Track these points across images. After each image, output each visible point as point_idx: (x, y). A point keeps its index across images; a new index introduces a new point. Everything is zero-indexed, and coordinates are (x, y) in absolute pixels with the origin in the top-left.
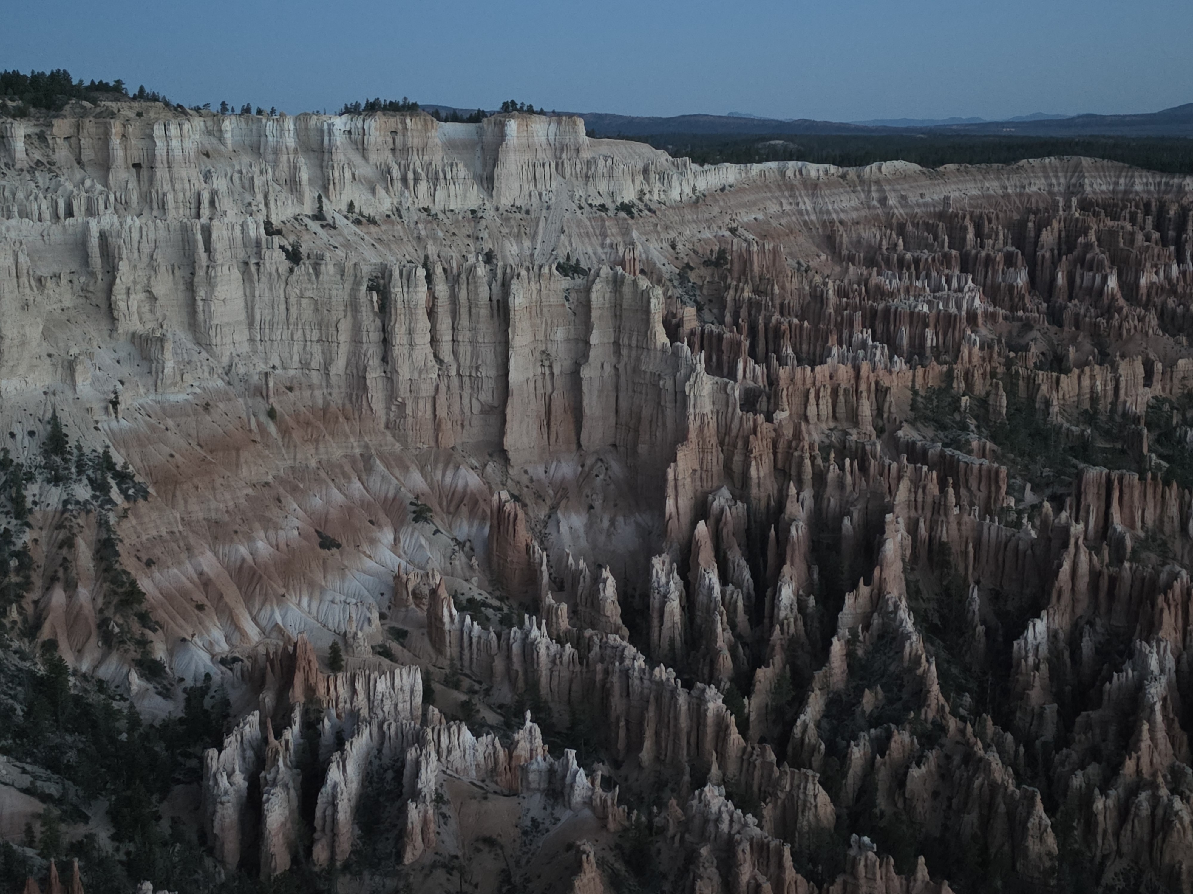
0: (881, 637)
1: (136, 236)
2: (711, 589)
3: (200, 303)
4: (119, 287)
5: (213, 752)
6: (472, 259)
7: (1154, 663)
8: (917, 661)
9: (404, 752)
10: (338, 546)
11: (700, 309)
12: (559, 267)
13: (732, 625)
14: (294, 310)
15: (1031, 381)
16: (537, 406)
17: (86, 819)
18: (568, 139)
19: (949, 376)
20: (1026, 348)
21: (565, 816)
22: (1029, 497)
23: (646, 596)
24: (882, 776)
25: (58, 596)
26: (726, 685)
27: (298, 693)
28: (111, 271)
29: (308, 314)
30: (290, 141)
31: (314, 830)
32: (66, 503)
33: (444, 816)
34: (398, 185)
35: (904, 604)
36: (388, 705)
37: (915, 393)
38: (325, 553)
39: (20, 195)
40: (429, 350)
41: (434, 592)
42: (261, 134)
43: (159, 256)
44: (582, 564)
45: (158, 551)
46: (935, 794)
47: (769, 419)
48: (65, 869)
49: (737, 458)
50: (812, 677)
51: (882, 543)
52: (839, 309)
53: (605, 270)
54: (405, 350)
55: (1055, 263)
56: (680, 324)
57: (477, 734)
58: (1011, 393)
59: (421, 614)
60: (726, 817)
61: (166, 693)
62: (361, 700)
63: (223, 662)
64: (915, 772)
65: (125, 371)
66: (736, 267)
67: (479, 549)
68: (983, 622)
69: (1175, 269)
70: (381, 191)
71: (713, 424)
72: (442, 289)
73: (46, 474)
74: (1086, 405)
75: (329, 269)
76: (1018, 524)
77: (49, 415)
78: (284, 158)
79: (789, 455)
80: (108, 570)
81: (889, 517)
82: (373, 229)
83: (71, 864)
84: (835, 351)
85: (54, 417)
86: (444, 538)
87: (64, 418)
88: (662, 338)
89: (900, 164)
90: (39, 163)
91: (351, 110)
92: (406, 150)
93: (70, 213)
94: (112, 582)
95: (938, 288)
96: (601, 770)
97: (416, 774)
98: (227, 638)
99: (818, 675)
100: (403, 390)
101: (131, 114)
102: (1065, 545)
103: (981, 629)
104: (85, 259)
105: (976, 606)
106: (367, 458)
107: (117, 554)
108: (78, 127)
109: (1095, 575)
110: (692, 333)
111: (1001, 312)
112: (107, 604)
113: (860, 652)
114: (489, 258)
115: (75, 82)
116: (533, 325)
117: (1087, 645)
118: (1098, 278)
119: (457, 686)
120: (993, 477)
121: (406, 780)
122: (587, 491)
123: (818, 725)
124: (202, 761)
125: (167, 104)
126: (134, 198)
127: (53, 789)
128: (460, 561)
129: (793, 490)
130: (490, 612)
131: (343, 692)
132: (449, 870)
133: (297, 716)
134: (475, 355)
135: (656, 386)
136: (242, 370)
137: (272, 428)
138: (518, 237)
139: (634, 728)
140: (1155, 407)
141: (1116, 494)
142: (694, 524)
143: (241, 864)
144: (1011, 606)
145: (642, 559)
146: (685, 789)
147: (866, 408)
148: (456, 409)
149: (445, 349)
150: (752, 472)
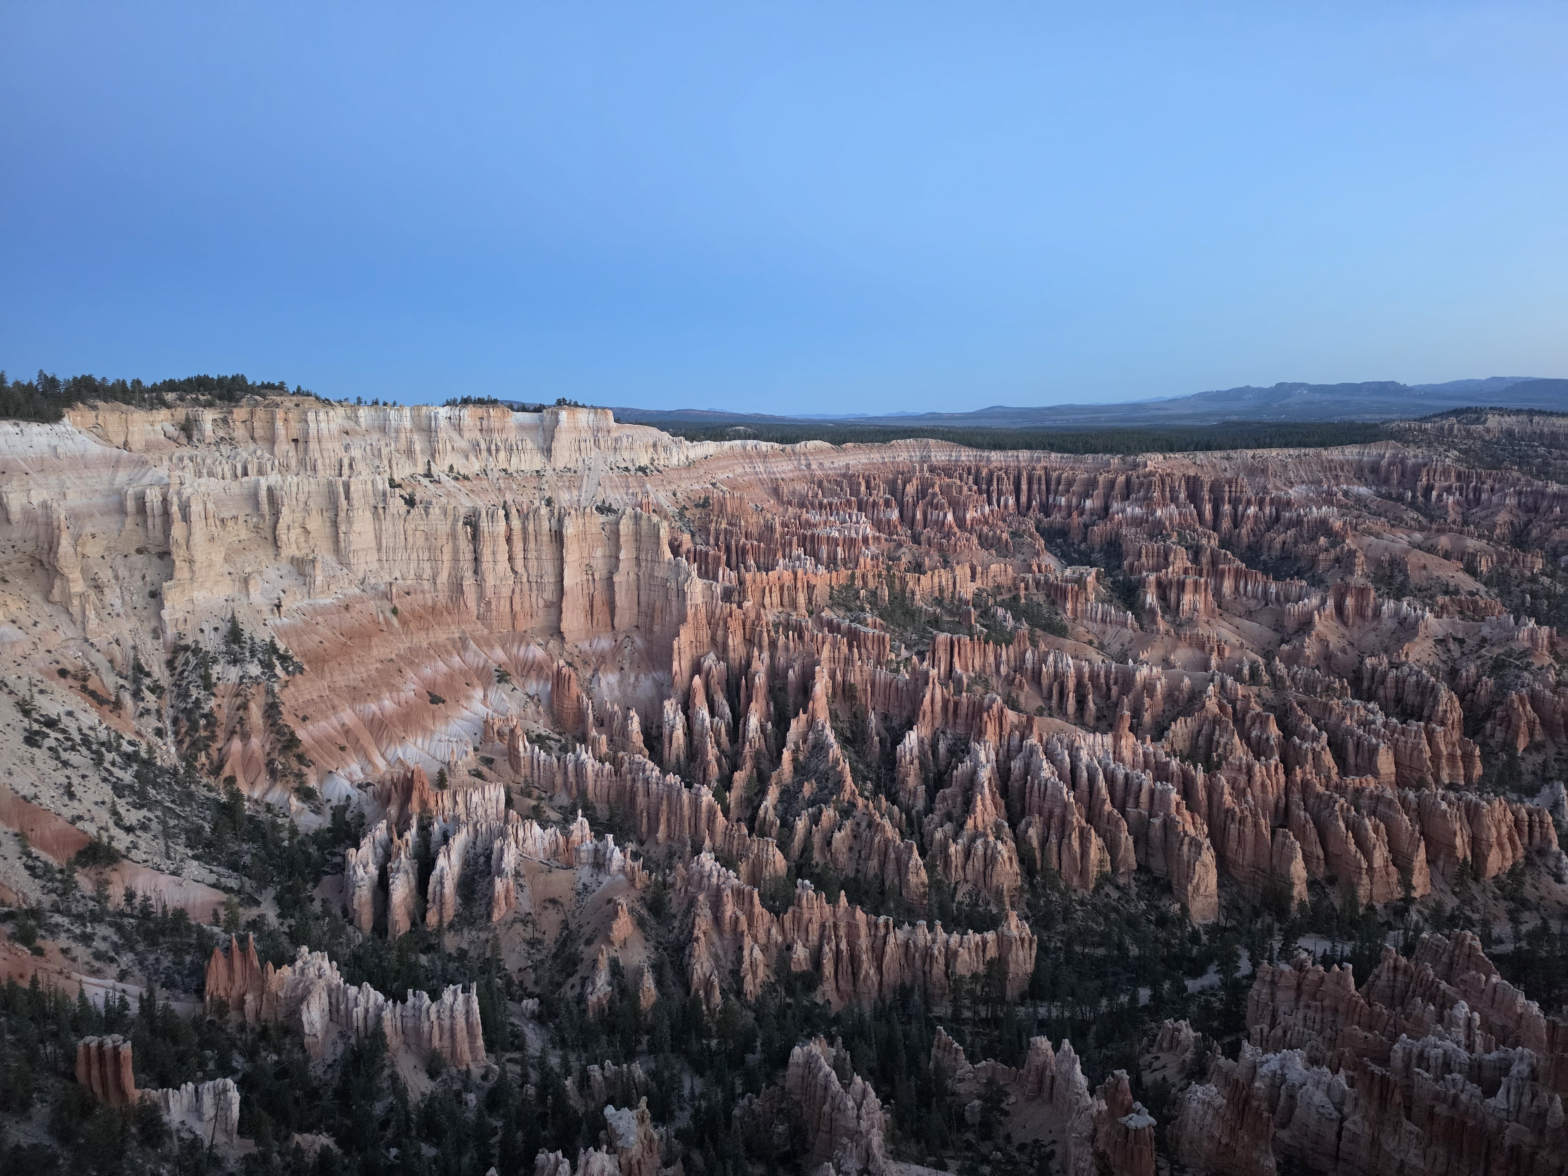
0: (814, 747)
1: (294, 489)
2: (703, 720)
3: (342, 535)
4: (282, 524)
5: (352, 851)
6: (537, 503)
7: (982, 757)
8: (837, 762)
9: (492, 842)
10: (444, 702)
11: (693, 535)
12: (597, 508)
13: (718, 744)
14: (410, 539)
15: (903, 579)
16: (584, 602)
17: (258, 903)
18: (602, 424)
19: (853, 576)
20: (899, 559)
21: (606, 880)
22: (904, 653)
23: (660, 727)
24: (817, 839)
25: (236, 745)
26: (714, 784)
27: (414, 806)
28: (276, 514)
29: (421, 541)
30: (407, 423)
31: (427, 901)
32: (242, 678)
33: (521, 886)
34: (485, 453)
35: (828, 725)
36: (480, 811)
37: (832, 588)
38: (434, 707)
39: (209, 461)
40: (507, 565)
41: (512, 731)
42: (386, 419)
43: (311, 503)
44: (616, 708)
45: (310, 711)
46: (851, 849)
47: (740, 606)
48: (243, 940)
49: (720, 633)
50: (770, 777)
51: (813, 686)
52: (783, 535)
53: (629, 510)
54: (491, 565)
55: (915, 505)
56: (679, 546)
57: (544, 828)
58: (891, 587)
59: (503, 746)
60: (715, 873)
61: (317, 811)
62: (461, 809)
63: (360, 786)
64: (837, 835)
65: (286, 583)
66: (716, 508)
67: (544, 701)
68: (878, 734)
69: (987, 509)
70: (472, 458)
71: (703, 611)
72: (516, 523)
73: (227, 658)
74: (937, 594)
75: (435, 511)
76: (897, 671)
77: (229, 616)
78: (403, 435)
79: (753, 630)
80: (273, 725)
81: (817, 668)
82: (466, 483)
83: (247, 936)
84: (781, 562)
85: (233, 617)
86: (519, 694)
87: (240, 617)
88: (668, 555)
89: (818, 443)
90: (222, 439)
91: (452, 403)
92: (490, 431)
93: (245, 473)
94: (277, 733)
95: (844, 522)
96: (631, 847)
97: (501, 858)
98: (363, 770)
99: (774, 774)
100: (489, 593)
101: (292, 405)
102: (927, 683)
103: (876, 739)
104: (257, 505)
105: (873, 725)
106: (463, 640)
107: (280, 713)
108: (252, 413)
109: (946, 702)
110: (689, 551)
111: (883, 536)
112: (273, 749)
113: (801, 758)
114: (549, 502)
115: (250, 383)
116: (580, 547)
117: (942, 747)
118: (941, 514)
119: (529, 796)
120: (881, 641)
121: (493, 863)
122: (619, 658)
123: (775, 808)
124: (344, 857)
125: (317, 398)
126: (293, 463)
127: (233, 883)
128: (531, 708)
129: (756, 653)
130: (552, 743)
131: (448, 803)
132: (525, 923)
133: (414, 822)
134: (540, 567)
135: (665, 586)
136: (373, 581)
137: (395, 621)
138: (569, 488)
139: (653, 817)
140: (978, 595)
141: (956, 650)
142: (692, 678)
143: (374, 929)
144: (895, 723)
145: (657, 702)
146: (687, 856)
147: (802, 599)
148: (527, 605)
149: (519, 564)
150: (730, 642)
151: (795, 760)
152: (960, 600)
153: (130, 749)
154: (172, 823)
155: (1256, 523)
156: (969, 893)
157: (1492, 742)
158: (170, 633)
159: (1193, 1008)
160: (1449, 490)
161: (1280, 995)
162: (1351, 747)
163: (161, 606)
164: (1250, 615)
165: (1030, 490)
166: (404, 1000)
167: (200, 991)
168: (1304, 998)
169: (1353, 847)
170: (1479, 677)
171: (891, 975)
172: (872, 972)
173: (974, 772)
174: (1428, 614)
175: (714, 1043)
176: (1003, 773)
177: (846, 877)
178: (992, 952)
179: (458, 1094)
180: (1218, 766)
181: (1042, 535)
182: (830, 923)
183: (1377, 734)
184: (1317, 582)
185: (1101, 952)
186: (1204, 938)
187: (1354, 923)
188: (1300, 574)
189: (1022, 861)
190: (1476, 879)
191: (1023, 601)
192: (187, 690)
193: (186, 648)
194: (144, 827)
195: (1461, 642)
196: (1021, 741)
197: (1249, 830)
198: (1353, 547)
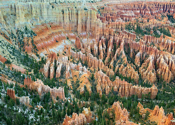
0: (120, 54)
2: (101, 48)
3: (42, 13)
4: (33, 11)
5: (45, 65)
7: (152, 58)
9: (66, 65)
10: (58, 42)
11: (101, 14)
12: (84, 9)
13: (103, 52)
14: (53, 14)
15: (140, 24)
16: (81, 26)
17: (31, 72)
19: (130, 23)
21: (84, 73)
22: (139, 38)
23: (93, 49)
24: (120, 70)
25: (27, 47)
26: (102, 59)
28: (32, 9)
29: (55, 14)
31: (56, 74)
32: (28, 36)
33: (70, 73)
35: (123, 50)
36: (64, 60)
40: (69, 19)
41: (69, 48)
43: (37, 7)
44: (86, 45)
45: (37, 42)
46: (126, 72)
47: (109, 28)
48: (29, 77)
53: (90, 10)
54: (66, 19)
55: (143, 10)
56: (98, 16)
57: (74, 64)
58: (137, 26)
60: (102, 74)
61: (39, 58)
62: (61, 60)
63: (45, 55)
64: (124, 69)
66: (105, 9)
67: (74, 43)
68: (133, 53)
69: (157, 11)
72: (70, 11)
73: (25, 33)
74: (146, 27)
75: (57, 9)
76: (137, 41)
77: (25, 26)
79: (111, 32)
81: (122, 40)
82: (62, 4)
84: (116, 20)
86: (70, 41)
87: (27, 26)
88: (96, 18)
93: (27, 2)
94: (33, 45)
96: (88, 68)
99: (113, 58)
100: (65, 24)
102: (142, 44)
104: (29, 7)
105: (132, 51)
106: (61, 32)
107: (33, 42)
111: (136, 16)
112: (32, 48)
116: (81, 16)
118: (148, 12)
119: (72, 58)
120: (134, 36)
121: (66, 69)
122: (87, 36)
123: (113, 64)
124: (43, 66)
127: (27, 68)
128: (72, 44)
129: (111, 37)
130: (75, 50)
131: (59, 59)
132: (71, 79)
134: (74, 20)
136: (47, 21)
137: (50, 28)
138: (79, 5)
140: (154, 28)
143: (48, 77)
148: (72, 26)
149: (71, 19)
150: (106, 34)
151: (117, 56)
152: (150, 29)
153: (11, 46)
154: (18, 58)
156: (147, 81)
158: (17, 28)
163: (15, 24)
166: (53, 88)
167: (23, 84)
172: (128, 92)
173: (150, 61)
175: (101, 100)
176: (155, 61)
178: (150, 91)
179: (61, 103)
181: (168, 17)
182: (121, 84)
185: (170, 93)
189: (157, 76)
191: (163, 29)
192: (19, 37)
193: (19, 31)
194: (14, 59)
196: (159, 55)
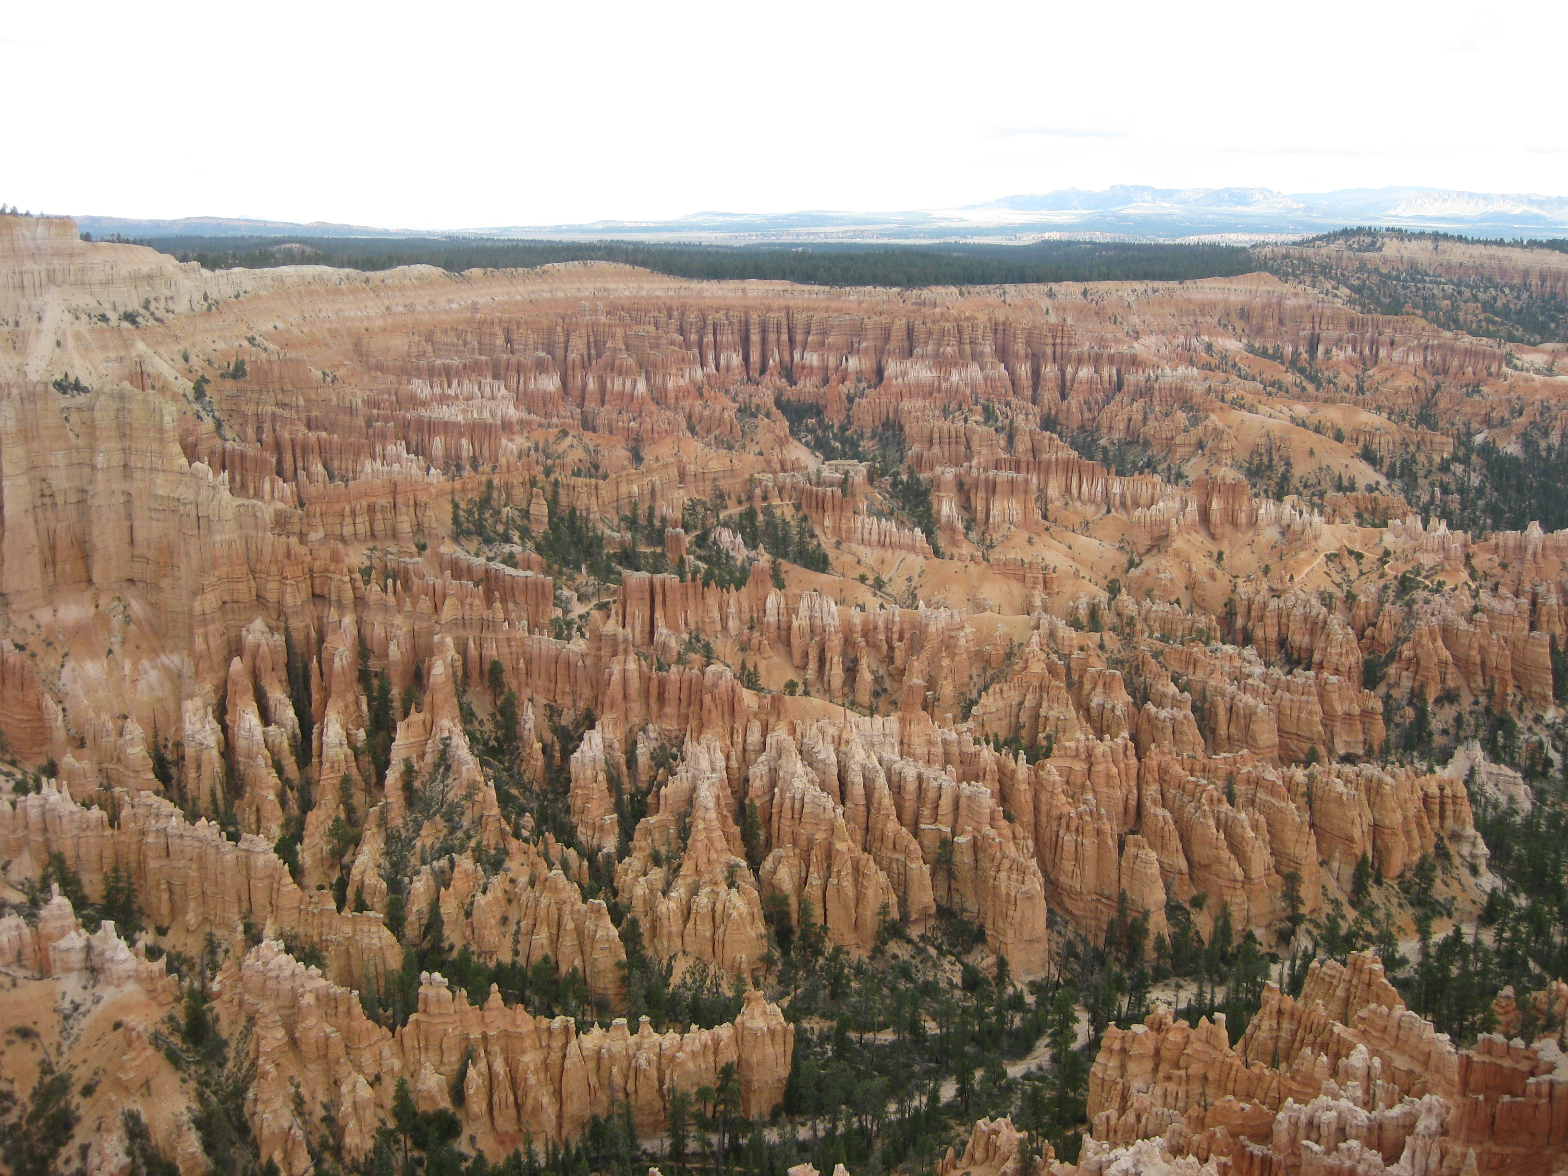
0: (437, 766)
2: (250, 731)
7: (705, 764)
8: (474, 786)
11: (219, 425)
12: (56, 386)
13: (278, 767)
15: (570, 489)
16: (39, 543)
18: (59, 243)
19: (489, 485)
21: (109, 994)
22: (577, 607)
23: (178, 745)
24: (449, 908)
26: (276, 832)
35: (458, 729)
37: (456, 506)
44: (104, 717)
46: (504, 920)
47: (303, 540)
49: (271, 586)
50: (366, 816)
51: (430, 667)
52: (370, 422)
53: (109, 387)
55: (585, 369)
56: (198, 442)
58: (552, 502)
60: (287, 972)
64: (482, 900)
66: (256, 378)
68: (541, 740)
69: (699, 374)
71: (241, 550)
74: (626, 511)
79: (326, 579)
81: (437, 638)
84: (368, 465)
88: (180, 459)
89: (425, 269)
96: (145, 939)
99: (373, 810)
102: (615, 654)
103: (538, 746)
105: (531, 725)
109: (645, 680)
110: (213, 451)
111: (535, 419)
113: (417, 783)
116: (30, 452)
117: (643, 751)
118: (628, 383)
120: (539, 589)
122: (103, 635)
123: (378, 865)
129: (333, 617)
135: (175, 511)
139: (178, 890)
140: (689, 510)
141: (659, 598)
142: (228, 661)
144: (566, 719)
145: (171, 705)
146: (239, 949)
147: (405, 524)
150: (289, 600)
151: (407, 787)
152: (663, 520)
155: (1090, 391)
156: (691, 971)
157: (1396, 693)
159: (1017, 1101)
160: (1339, 343)
161: (1132, 1067)
162: (1222, 712)
164: (1086, 527)
165: (764, 342)
168: (1164, 1068)
169: (1225, 854)
170: (1381, 603)
171: (575, 1107)
172: (545, 1100)
173: (694, 789)
174: (1317, 519)
176: (736, 786)
177: (499, 964)
178: (729, 1055)
180: (1047, 754)
181: (784, 412)
182: (475, 1034)
183: (1255, 691)
184: (1176, 477)
185: (887, 1037)
186: (1030, 999)
187: (1226, 959)
188: (1151, 466)
189: (768, 917)
190: (1379, 882)
191: (761, 517)
195: (1359, 556)
196: (764, 735)
197: (1089, 842)
198: (1220, 425)
